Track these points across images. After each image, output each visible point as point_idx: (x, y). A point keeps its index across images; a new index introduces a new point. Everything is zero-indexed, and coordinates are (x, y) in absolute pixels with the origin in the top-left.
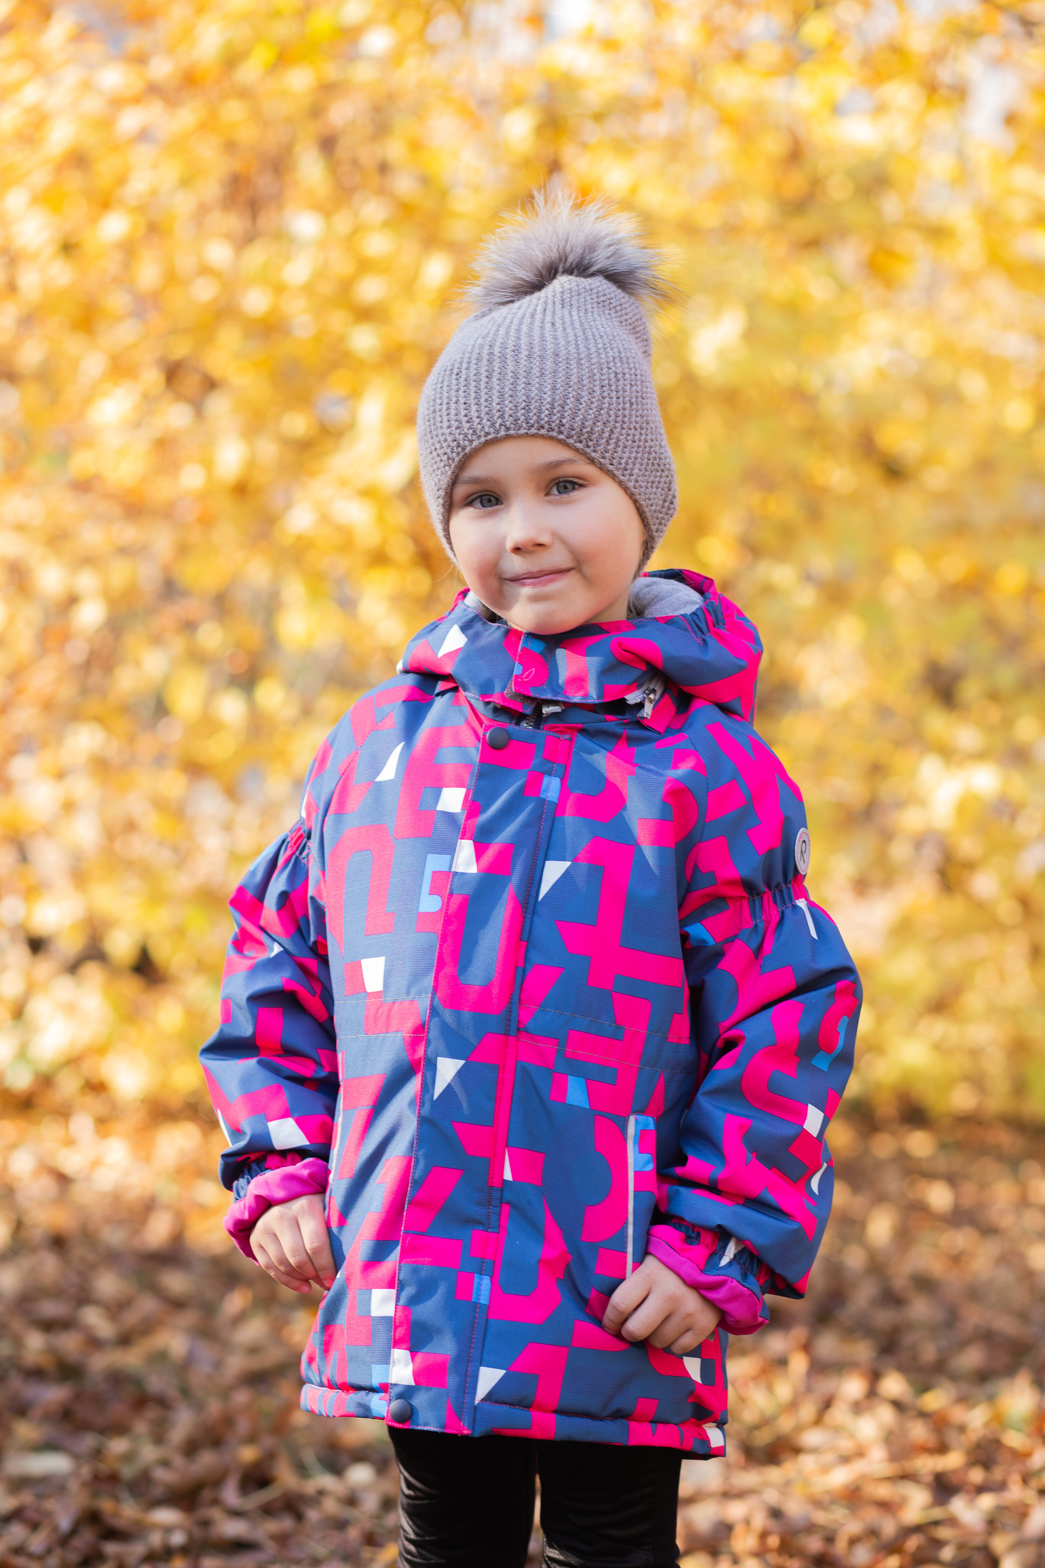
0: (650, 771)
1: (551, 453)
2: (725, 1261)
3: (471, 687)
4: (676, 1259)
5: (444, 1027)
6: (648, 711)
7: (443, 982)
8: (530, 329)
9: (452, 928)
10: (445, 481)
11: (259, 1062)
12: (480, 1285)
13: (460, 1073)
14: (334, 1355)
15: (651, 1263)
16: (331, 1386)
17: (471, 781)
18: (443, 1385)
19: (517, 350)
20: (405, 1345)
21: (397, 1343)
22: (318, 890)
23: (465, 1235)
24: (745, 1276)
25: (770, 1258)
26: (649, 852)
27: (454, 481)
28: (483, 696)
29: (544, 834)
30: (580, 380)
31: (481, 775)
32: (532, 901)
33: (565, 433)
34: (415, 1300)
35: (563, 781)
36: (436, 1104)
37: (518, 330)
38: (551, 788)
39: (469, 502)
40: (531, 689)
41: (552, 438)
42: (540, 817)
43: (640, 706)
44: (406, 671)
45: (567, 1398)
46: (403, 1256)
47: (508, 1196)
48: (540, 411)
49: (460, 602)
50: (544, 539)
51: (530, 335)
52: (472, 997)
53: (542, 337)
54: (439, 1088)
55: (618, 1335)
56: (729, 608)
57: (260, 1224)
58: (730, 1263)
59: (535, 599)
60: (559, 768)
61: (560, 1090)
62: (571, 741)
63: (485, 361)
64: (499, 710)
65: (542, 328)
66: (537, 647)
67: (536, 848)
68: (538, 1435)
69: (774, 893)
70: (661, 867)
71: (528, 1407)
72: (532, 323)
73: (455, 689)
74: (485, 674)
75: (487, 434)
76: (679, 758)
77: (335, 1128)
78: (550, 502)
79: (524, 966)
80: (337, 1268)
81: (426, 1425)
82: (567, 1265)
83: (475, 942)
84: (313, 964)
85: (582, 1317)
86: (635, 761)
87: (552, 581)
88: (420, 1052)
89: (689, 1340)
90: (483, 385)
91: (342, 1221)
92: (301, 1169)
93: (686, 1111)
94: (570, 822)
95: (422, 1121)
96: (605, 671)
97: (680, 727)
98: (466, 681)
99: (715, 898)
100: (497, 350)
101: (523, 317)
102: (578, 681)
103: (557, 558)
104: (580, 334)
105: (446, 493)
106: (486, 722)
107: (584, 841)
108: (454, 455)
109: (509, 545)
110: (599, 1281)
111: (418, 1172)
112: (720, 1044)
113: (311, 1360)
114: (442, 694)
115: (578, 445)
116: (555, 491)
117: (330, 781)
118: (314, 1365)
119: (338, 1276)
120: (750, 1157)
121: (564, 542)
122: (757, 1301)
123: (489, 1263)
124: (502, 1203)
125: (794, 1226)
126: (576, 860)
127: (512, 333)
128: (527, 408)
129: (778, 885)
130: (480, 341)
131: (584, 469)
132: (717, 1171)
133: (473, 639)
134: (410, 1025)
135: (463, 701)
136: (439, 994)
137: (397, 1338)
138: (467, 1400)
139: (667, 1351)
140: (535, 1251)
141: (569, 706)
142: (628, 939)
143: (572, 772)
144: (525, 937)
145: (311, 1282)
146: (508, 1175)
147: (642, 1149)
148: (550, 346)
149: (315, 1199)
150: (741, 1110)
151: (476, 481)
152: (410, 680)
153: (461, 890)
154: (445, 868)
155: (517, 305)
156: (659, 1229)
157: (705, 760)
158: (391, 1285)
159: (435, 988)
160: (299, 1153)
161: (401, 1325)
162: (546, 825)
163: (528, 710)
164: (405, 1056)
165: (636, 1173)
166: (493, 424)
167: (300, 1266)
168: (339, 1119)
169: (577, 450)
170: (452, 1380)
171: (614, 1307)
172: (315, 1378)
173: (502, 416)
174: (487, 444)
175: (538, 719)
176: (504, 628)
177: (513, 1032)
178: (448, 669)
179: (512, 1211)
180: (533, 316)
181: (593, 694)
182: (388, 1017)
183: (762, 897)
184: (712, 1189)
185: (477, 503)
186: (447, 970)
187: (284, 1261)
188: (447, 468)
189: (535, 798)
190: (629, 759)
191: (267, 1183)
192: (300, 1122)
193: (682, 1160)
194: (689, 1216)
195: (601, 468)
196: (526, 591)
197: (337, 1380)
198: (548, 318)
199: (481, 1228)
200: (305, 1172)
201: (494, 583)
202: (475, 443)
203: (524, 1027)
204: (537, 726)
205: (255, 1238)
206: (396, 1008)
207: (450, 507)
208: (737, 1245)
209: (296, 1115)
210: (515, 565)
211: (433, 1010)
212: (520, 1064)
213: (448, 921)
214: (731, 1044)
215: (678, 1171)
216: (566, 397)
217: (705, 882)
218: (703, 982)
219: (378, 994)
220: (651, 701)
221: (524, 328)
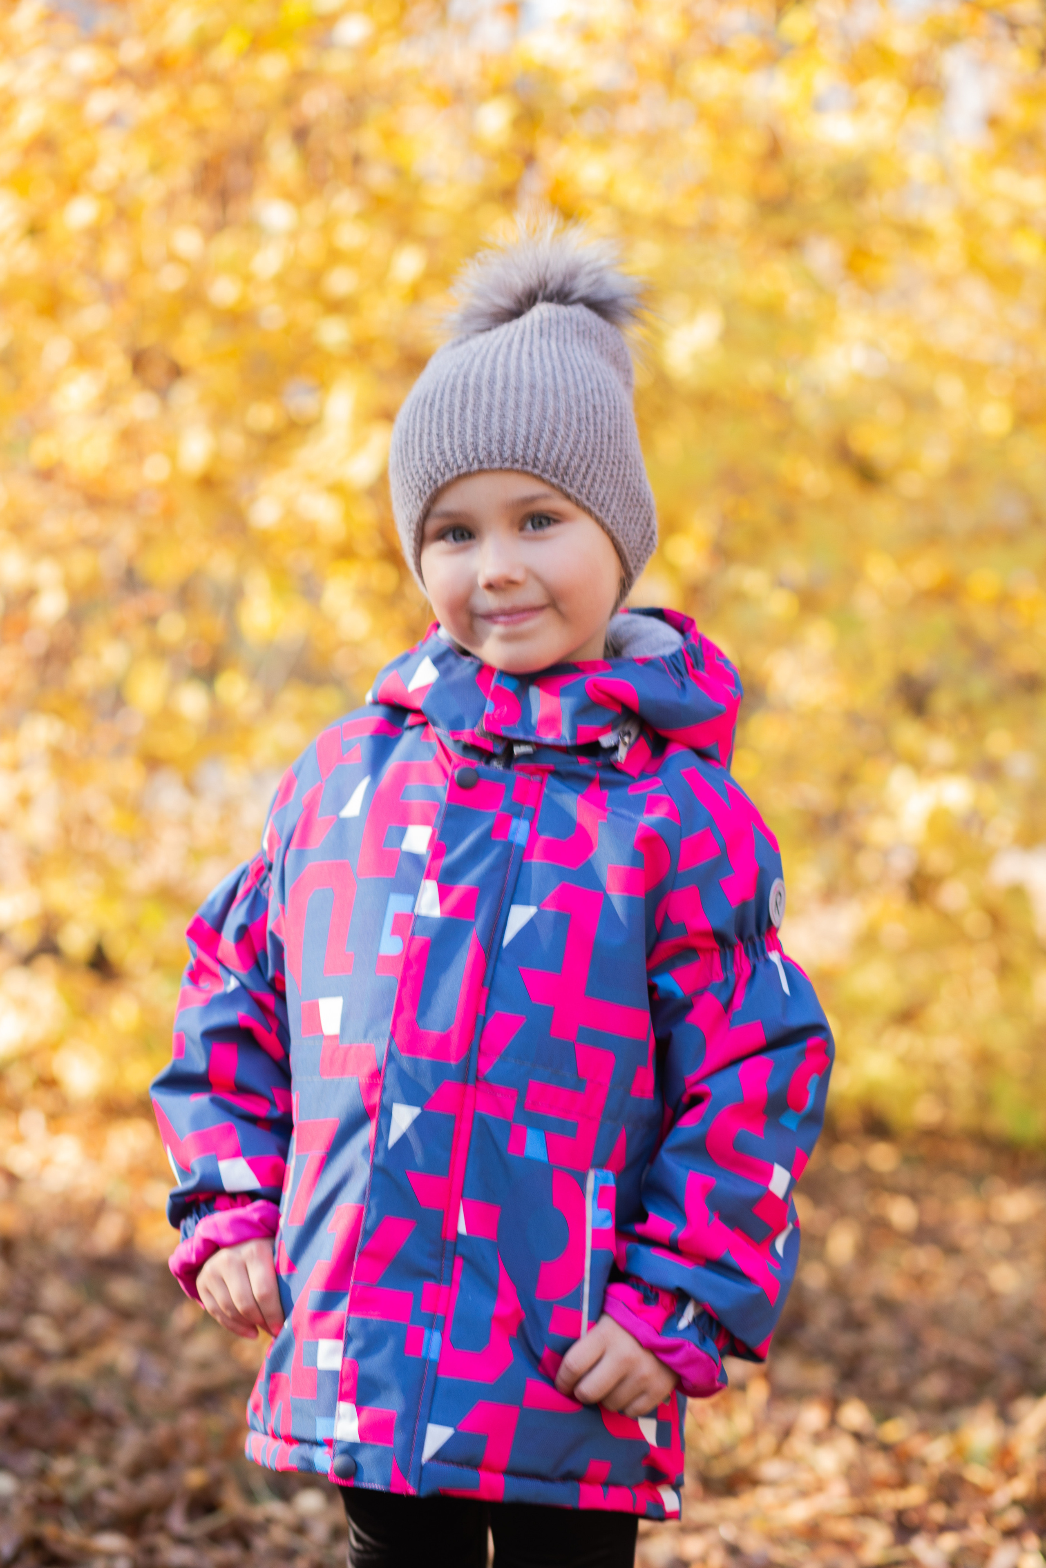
0: (622, 816)
1: (525, 488)
2: (683, 1323)
3: (440, 722)
4: (632, 1320)
5: (401, 1074)
6: (622, 754)
7: (401, 1028)
8: (507, 360)
9: (413, 971)
10: (416, 514)
11: (213, 1101)
12: (430, 1339)
13: (417, 1123)
14: (279, 1405)
15: (607, 1324)
16: (274, 1436)
17: (437, 820)
18: (390, 1442)
19: (492, 381)
20: (351, 1400)
21: (343, 1397)
22: (278, 925)
23: (416, 1289)
24: (703, 1339)
25: (730, 1323)
26: (617, 900)
27: (426, 515)
28: (453, 734)
29: (511, 879)
30: (557, 412)
31: (448, 815)
32: (496, 946)
33: (540, 467)
34: (363, 1353)
35: (532, 825)
36: (389, 1153)
37: (494, 361)
38: (520, 830)
39: (441, 535)
40: (502, 727)
41: (526, 473)
42: (507, 861)
43: (615, 749)
44: (375, 703)
45: (517, 1459)
46: (352, 1308)
47: (461, 1249)
48: (514, 444)
49: (433, 633)
50: (518, 576)
51: (506, 365)
52: (430, 1044)
53: (519, 368)
54: (394, 1137)
55: (571, 1395)
56: (709, 649)
57: (208, 1267)
58: (689, 1327)
59: (507, 638)
60: (528, 809)
61: (518, 1141)
62: (541, 784)
63: (459, 391)
64: (468, 748)
65: (519, 359)
66: (510, 686)
67: (502, 892)
68: (486, 1496)
69: (747, 948)
70: (629, 916)
71: (477, 1467)
72: (509, 353)
73: (425, 724)
74: (455, 710)
75: (459, 468)
76: (652, 805)
77: (287, 1170)
78: (525, 538)
79: (485, 1013)
80: (285, 1314)
81: (370, 1481)
82: (520, 1321)
83: (435, 986)
84: (271, 1001)
85: (535, 1377)
86: (607, 805)
87: (525, 620)
88: (376, 1098)
89: (643, 1404)
90: (456, 416)
91: (292, 1267)
92: (251, 1211)
93: (648, 1167)
94: (537, 865)
95: (376, 1169)
96: (579, 712)
97: (655, 771)
98: (436, 717)
99: (685, 949)
100: (471, 381)
101: (499, 347)
102: (551, 722)
103: (532, 595)
104: (557, 364)
105: (418, 525)
106: (455, 760)
107: (553, 887)
108: (426, 488)
109: (481, 581)
110: (553, 1338)
111: (369, 1222)
112: (686, 1099)
113: (256, 1408)
114: (411, 728)
115: (554, 480)
116: (529, 526)
117: (293, 815)
118: (259, 1414)
119: (286, 1324)
120: (712, 1218)
121: (538, 578)
122: (715, 1366)
123: (440, 1316)
124: (455, 1258)
125: (755, 1289)
126: (541, 906)
127: (488, 363)
128: (502, 442)
129: (751, 938)
130: (454, 371)
131: (559, 504)
132: (678, 1231)
133: (445, 673)
134: (366, 1070)
135: (432, 736)
136: (397, 1038)
137: (343, 1391)
138: (414, 1457)
139: (621, 1413)
140: (488, 1307)
141: (540, 747)
142: (594, 989)
143: (542, 814)
144: (487, 984)
145: (259, 1329)
146: (462, 1228)
147: (601, 1204)
148: (526, 378)
149: (265, 1244)
150: (705, 1169)
151: (448, 515)
152: (379, 713)
153: (422, 935)
154: (407, 910)
155: (494, 333)
156: (618, 1289)
157: (679, 807)
158: (338, 1336)
159: (393, 1034)
160: (250, 1196)
161: (348, 1378)
162: (513, 870)
163: (498, 749)
164: (360, 1103)
165: (595, 1232)
166: (466, 458)
167: (248, 1312)
168: (292, 1163)
169: (552, 485)
170: (399, 1437)
171: (567, 1369)
172: (259, 1425)
173: (476, 450)
174: (460, 477)
175: (509, 758)
176: (476, 664)
177: (471, 1082)
178: (418, 703)
179: (465, 1265)
180: (510, 346)
181: (565, 735)
182: (345, 1060)
183: (734, 950)
184: (673, 1248)
185: (450, 537)
186: (406, 1015)
187: (230, 1306)
188: (419, 501)
189: (502, 840)
190: (599, 803)
191: (216, 1226)
192: (253, 1164)
193: (643, 1217)
194: (648, 1276)
195: (578, 504)
196: (497, 629)
197: (280, 1431)
198: (526, 348)
199: (432, 1282)
200: (256, 1217)
201: (464, 619)
202: (448, 477)
203: (482, 1075)
204: (507, 765)
205: (202, 1281)
206: (352, 1052)
207: (421, 541)
208: (696, 1307)
209: (249, 1158)
210: (488, 601)
211: (390, 1056)
212: (478, 1113)
213: (408, 965)
214: (697, 1100)
215: (638, 1228)
216: (541, 431)
217: (675, 933)
218: (670, 1035)
219: (335, 1037)
220: (625, 744)
221: (501, 359)
